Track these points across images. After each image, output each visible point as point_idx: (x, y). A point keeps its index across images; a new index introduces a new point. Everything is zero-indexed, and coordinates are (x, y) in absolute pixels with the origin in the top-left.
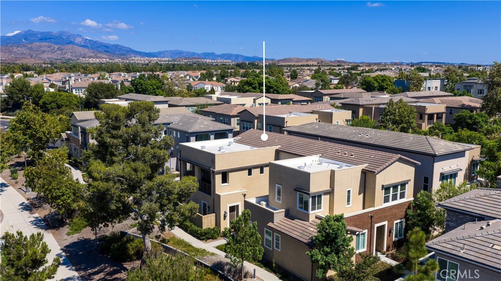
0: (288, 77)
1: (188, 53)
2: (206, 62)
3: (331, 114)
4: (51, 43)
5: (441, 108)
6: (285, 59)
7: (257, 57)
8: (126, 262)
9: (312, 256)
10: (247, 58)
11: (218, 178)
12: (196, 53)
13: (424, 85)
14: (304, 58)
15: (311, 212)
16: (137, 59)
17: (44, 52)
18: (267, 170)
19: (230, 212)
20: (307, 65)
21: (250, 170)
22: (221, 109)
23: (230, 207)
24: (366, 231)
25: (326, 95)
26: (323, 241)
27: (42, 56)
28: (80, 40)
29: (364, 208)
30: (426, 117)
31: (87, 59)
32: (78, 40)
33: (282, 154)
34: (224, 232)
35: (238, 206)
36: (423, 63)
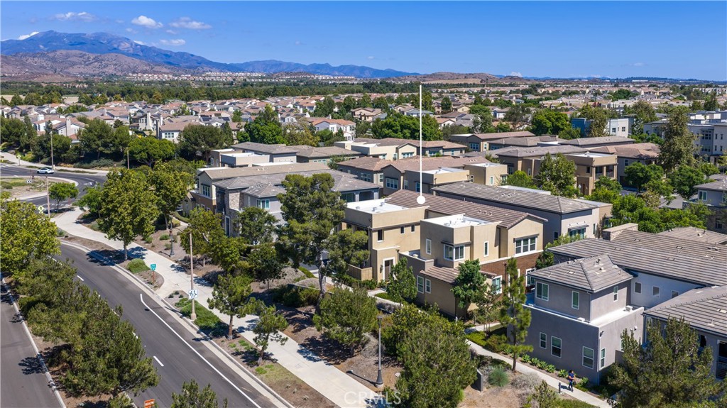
0: (438, 107)
1: (289, 64)
2: (317, 79)
3: (484, 169)
4: (84, 50)
5: (612, 160)
6: (434, 75)
7: (392, 70)
8: (299, 307)
9: (455, 292)
10: (377, 72)
11: (375, 235)
12: (301, 65)
13: (608, 126)
14: (461, 73)
15: (455, 260)
16: (213, 74)
17: (73, 64)
18: (418, 228)
19: (386, 266)
20: (466, 85)
21: (402, 228)
22: (360, 163)
23: (386, 262)
24: (501, 276)
25: (484, 140)
26: (463, 279)
27: (71, 70)
28: (128, 45)
29: (500, 257)
30: (594, 170)
31: (140, 75)
32: (125, 46)
33: (430, 214)
34: (380, 284)
35: (392, 260)
36: (635, 79)
